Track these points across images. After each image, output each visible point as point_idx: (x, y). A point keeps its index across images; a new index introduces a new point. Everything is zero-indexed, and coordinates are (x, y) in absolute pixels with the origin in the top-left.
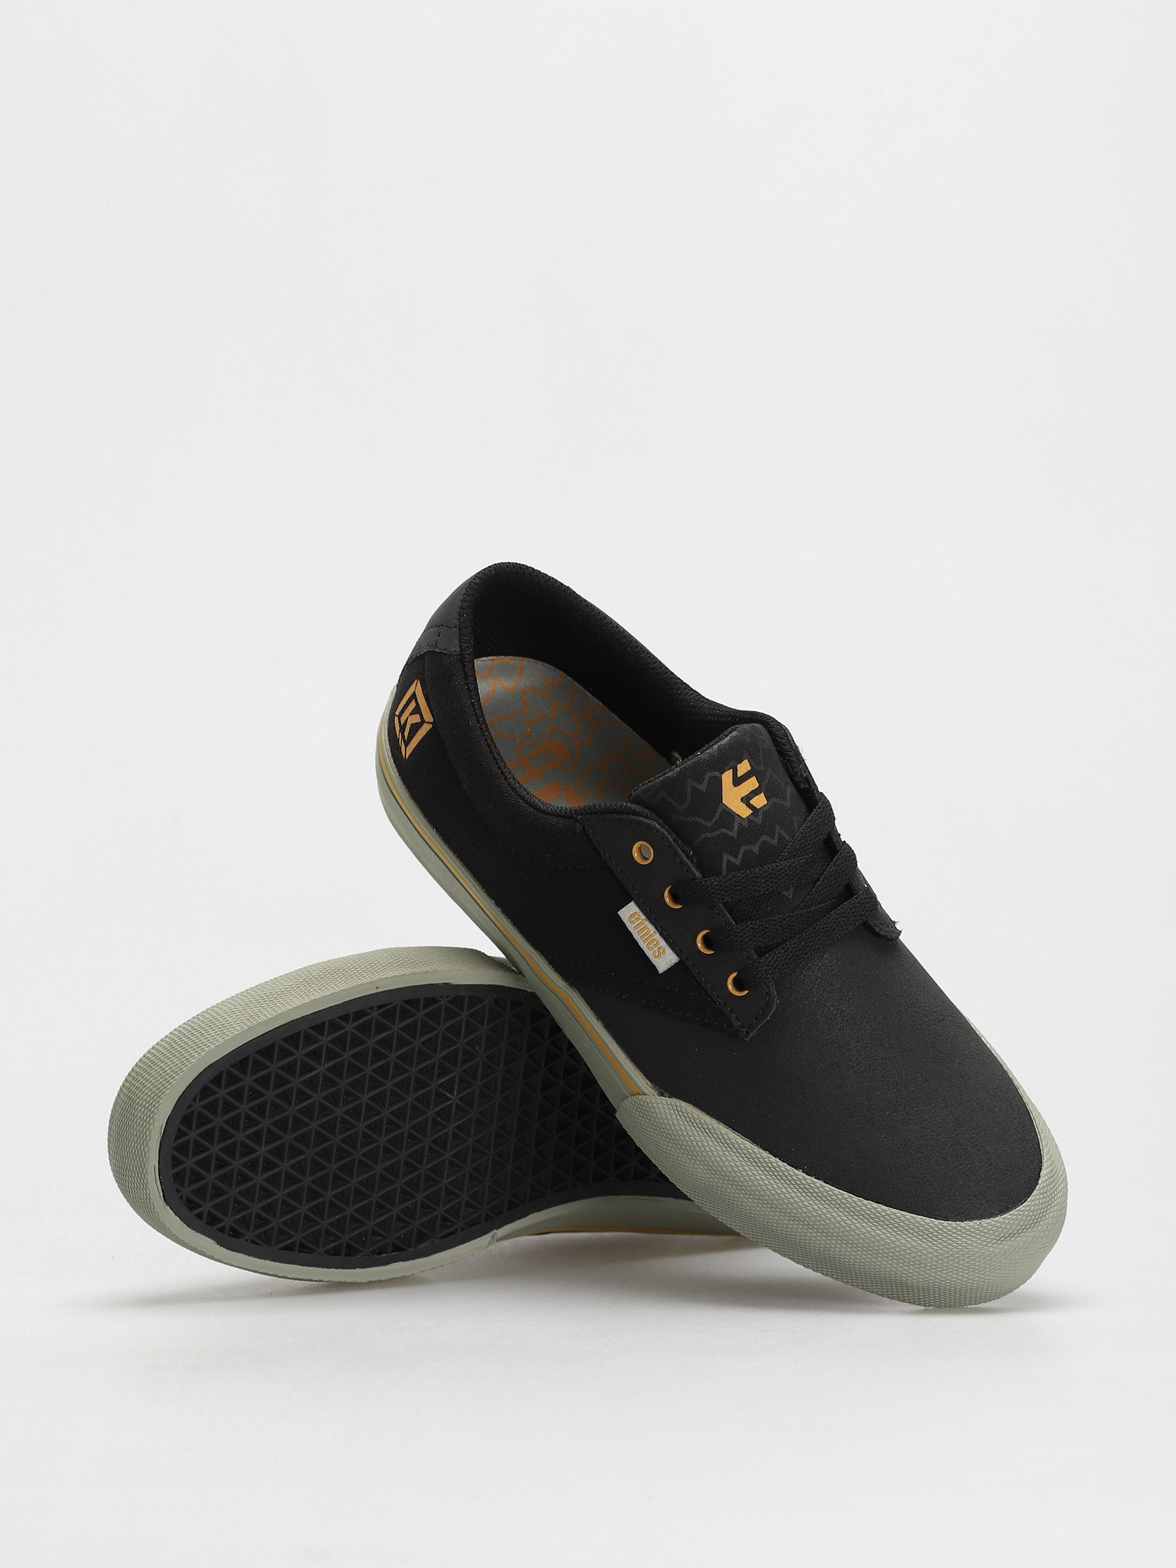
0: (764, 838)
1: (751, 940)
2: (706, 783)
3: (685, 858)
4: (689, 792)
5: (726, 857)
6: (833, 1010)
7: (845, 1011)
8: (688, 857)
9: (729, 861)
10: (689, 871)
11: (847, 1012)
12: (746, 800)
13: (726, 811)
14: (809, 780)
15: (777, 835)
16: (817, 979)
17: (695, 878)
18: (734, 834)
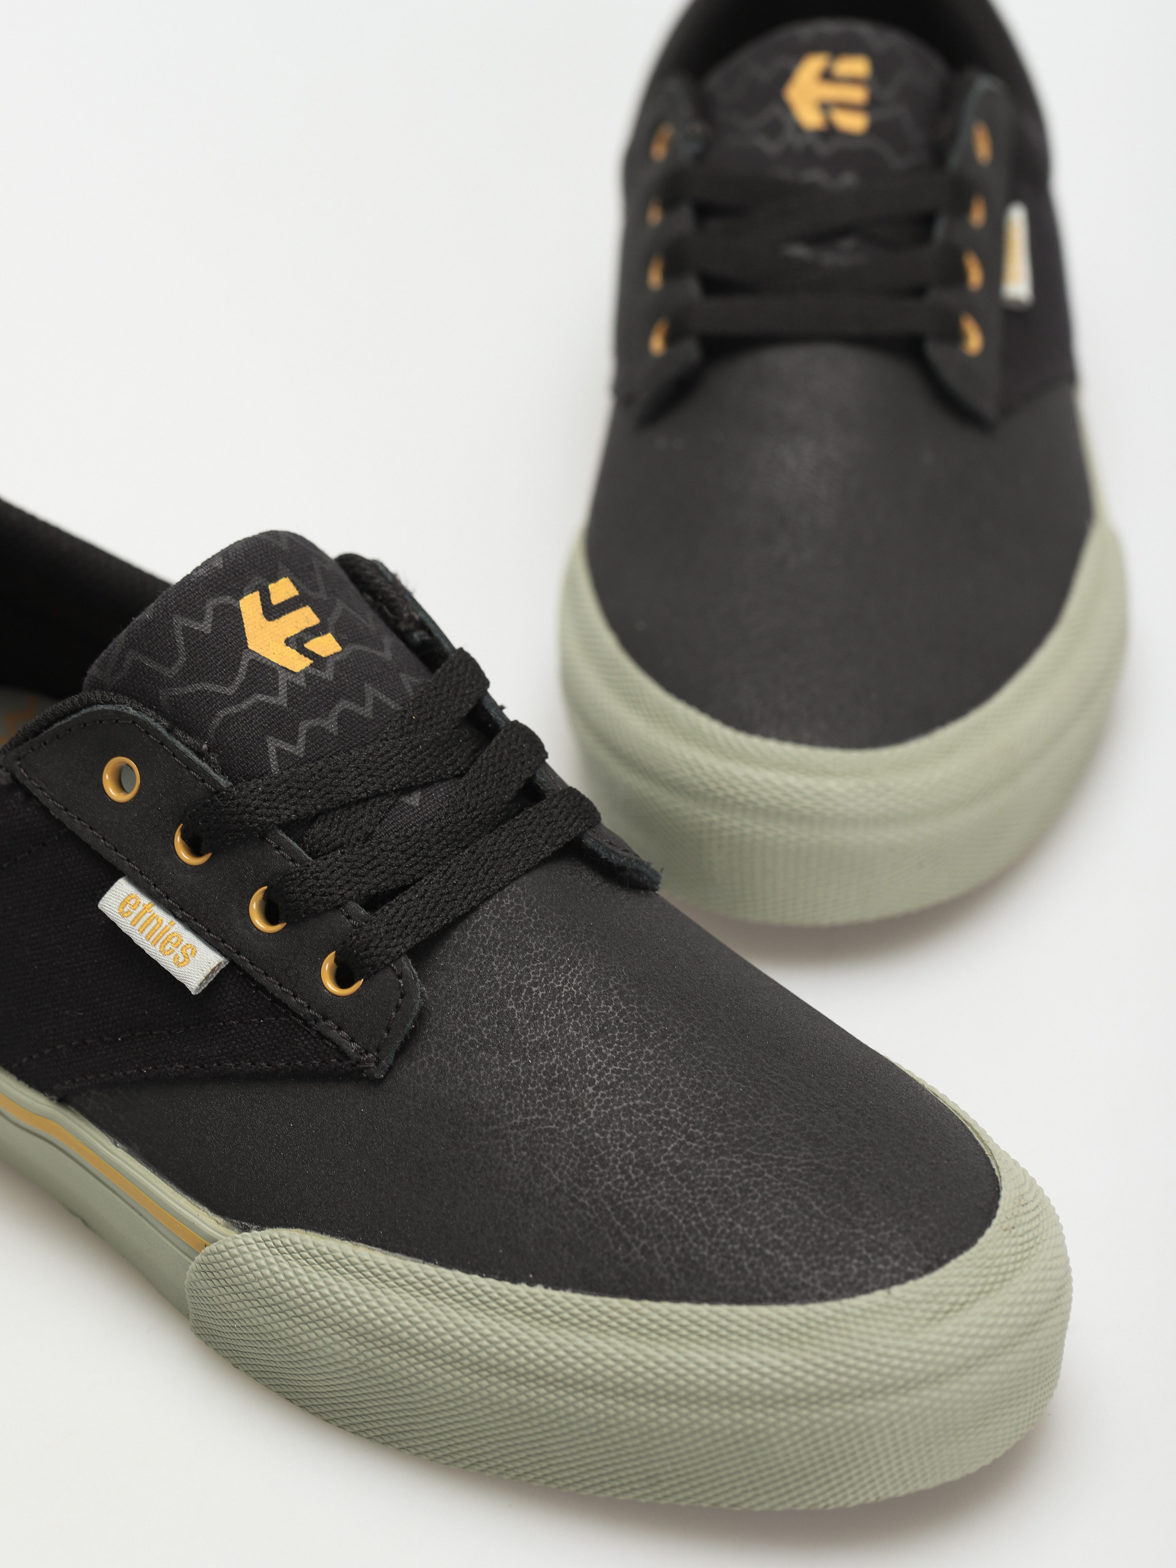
0: (343, 704)
1: (348, 882)
2: (209, 616)
3: (195, 758)
4: (180, 640)
5: (273, 745)
6: (537, 992)
7: (560, 989)
8: (200, 754)
9: (280, 752)
10: (205, 778)
11: (564, 990)
12: (298, 642)
13: (258, 663)
14: (425, 624)
15: (370, 701)
16: (497, 944)
17: (219, 790)
18: (281, 700)
